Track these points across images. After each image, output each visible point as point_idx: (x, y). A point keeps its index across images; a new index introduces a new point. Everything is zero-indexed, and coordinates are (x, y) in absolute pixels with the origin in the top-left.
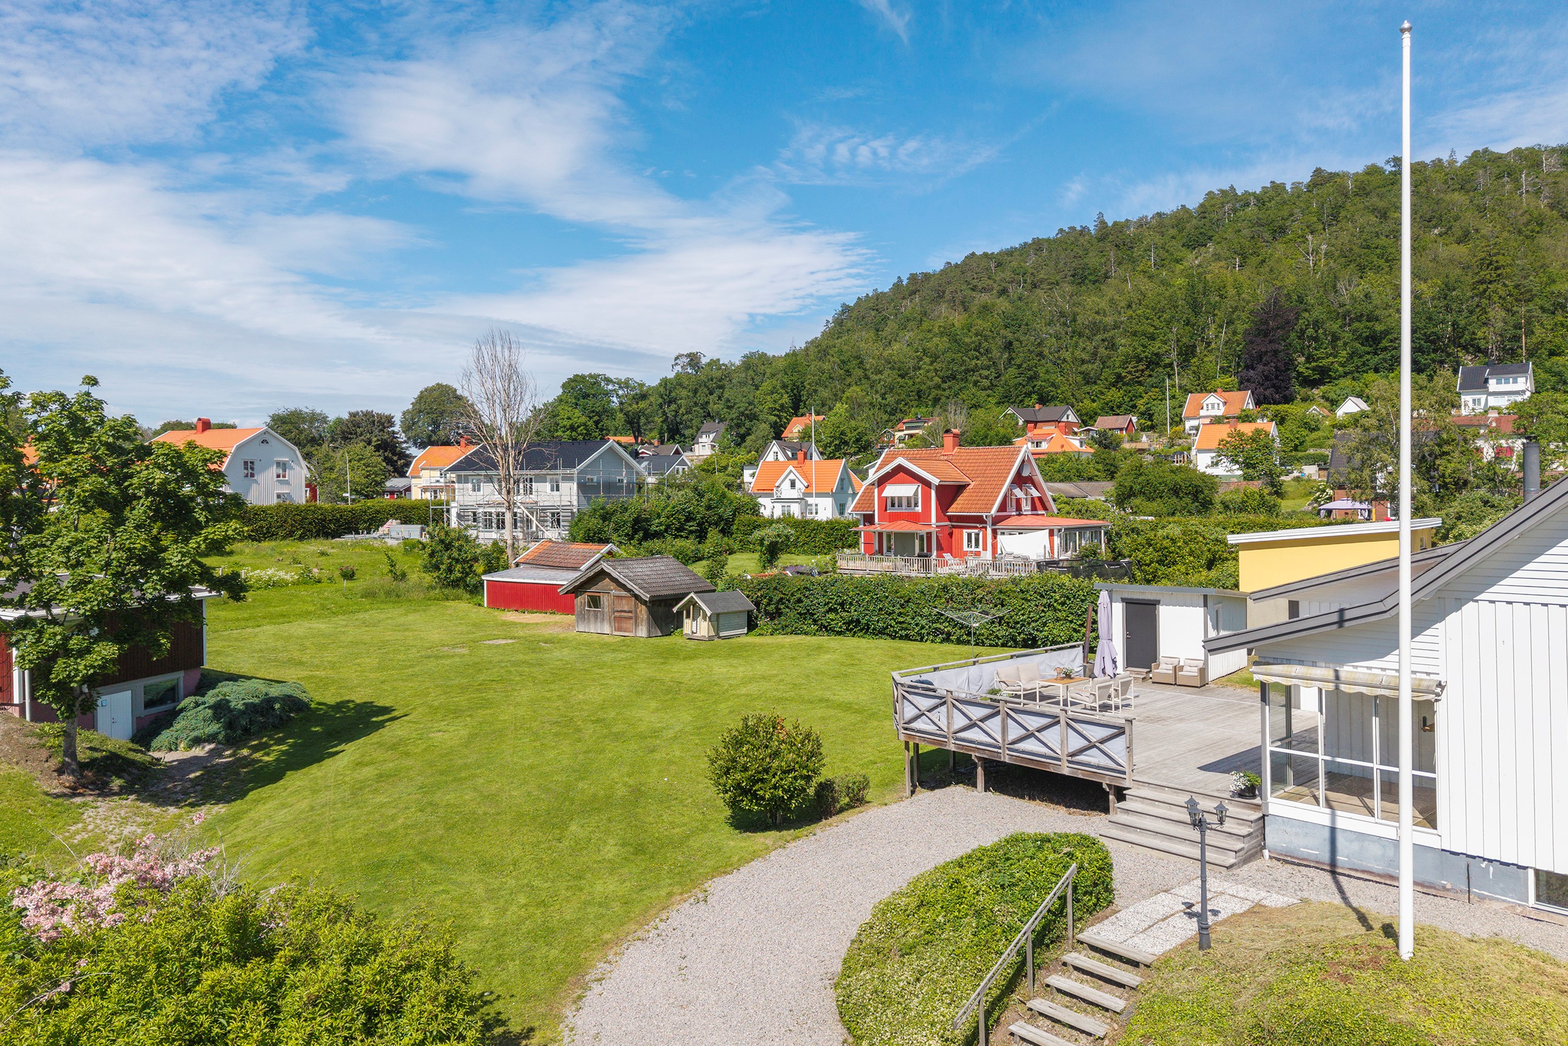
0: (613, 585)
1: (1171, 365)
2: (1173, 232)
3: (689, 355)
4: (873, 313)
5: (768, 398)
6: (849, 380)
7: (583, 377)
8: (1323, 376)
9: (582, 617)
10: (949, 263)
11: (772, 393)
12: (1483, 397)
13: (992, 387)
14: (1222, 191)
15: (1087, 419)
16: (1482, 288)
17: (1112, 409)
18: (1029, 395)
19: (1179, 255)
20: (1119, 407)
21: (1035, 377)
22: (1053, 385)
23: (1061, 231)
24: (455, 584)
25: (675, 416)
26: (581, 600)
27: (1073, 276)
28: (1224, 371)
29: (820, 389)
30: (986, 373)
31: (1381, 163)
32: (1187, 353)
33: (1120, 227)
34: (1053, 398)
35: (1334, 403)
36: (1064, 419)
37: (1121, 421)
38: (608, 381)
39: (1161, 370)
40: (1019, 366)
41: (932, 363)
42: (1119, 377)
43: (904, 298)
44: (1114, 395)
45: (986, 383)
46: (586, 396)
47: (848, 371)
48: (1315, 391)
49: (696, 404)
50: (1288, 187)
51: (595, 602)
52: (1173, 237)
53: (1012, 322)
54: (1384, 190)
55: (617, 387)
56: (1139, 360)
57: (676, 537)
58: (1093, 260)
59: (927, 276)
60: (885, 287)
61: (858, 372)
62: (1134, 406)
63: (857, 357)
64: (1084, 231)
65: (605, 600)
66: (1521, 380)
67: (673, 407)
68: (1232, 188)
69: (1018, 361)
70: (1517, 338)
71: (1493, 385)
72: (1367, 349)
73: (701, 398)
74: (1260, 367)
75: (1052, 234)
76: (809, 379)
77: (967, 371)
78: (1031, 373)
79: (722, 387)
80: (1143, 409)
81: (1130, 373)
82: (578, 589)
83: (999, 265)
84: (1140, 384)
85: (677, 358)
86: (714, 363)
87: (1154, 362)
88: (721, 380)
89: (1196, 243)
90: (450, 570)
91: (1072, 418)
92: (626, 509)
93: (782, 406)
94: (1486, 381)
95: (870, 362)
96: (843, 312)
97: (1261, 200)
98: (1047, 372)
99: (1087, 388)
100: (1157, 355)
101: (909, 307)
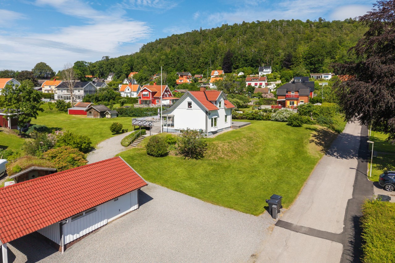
0: (94, 110)
1: (210, 64)
2: (215, 33)
3: (106, 57)
4: (151, 47)
5: (125, 68)
6: (144, 64)
7: (80, 62)
8: (237, 67)
9: (88, 115)
10: (168, 36)
11: (126, 67)
12: (263, 73)
13: (175, 67)
14: (225, 24)
15: (193, 75)
16: (266, 51)
17: (198, 73)
18: (182, 69)
19: (215, 39)
20: (200, 73)
21: (183, 65)
22: (187, 67)
23: (193, 31)
24: (62, 110)
25: (103, 71)
26: (88, 112)
27: (194, 42)
28: (220, 66)
29: (137, 66)
30: (173, 64)
31: (255, 22)
32: (213, 62)
33: (205, 31)
34: (187, 70)
35: (238, 73)
36: (188, 75)
37: (199, 76)
38: (86, 63)
39: (208, 65)
40: (180, 63)
41: (162, 61)
42: (200, 66)
43: (158, 44)
44: (199, 70)
45: (173, 66)
46: (80, 66)
47: (143, 62)
48: (236, 70)
49: (108, 68)
50: (238, 25)
51: (90, 113)
52: (215, 35)
53: (179, 53)
54: (255, 27)
55: (88, 64)
56: (204, 63)
57: (104, 101)
58: (198, 39)
59: (163, 39)
60: (154, 41)
61: (146, 62)
62: (202, 73)
63: (146, 59)
64: (197, 31)
65: (92, 112)
66: (269, 70)
67: (102, 69)
68: (227, 24)
69: (180, 62)
70: (271, 61)
71: (264, 70)
72: (245, 62)
73: (109, 67)
74: (226, 65)
75: (191, 31)
76: (135, 64)
77: (170, 63)
78: (182, 65)
79: (114, 65)
80: (204, 73)
81: (202, 65)
82: (87, 111)
83: (179, 38)
84: (204, 68)
85: (103, 57)
86: (112, 59)
87: (206, 63)
88: (114, 63)
89: (218, 36)
90: (61, 108)
91: (190, 75)
92: (94, 96)
93: (128, 70)
94: (263, 70)
95: (149, 60)
96: (144, 46)
97: (232, 27)
98: (186, 65)
99: (193, 68)
100: (207, 62)
101: (159, 46)
